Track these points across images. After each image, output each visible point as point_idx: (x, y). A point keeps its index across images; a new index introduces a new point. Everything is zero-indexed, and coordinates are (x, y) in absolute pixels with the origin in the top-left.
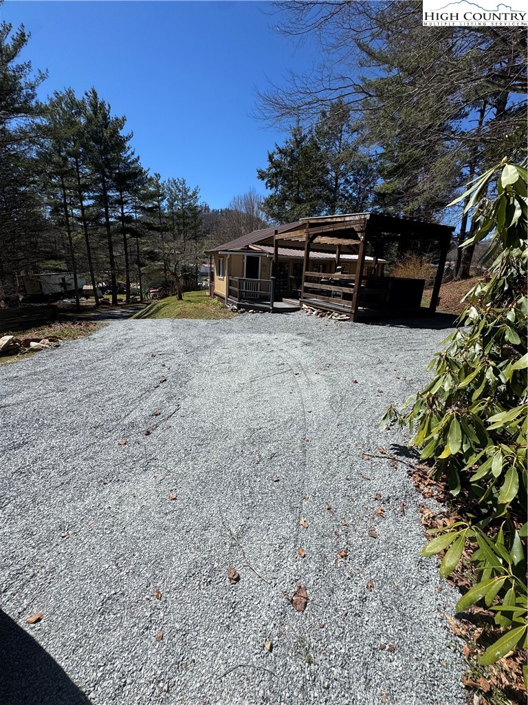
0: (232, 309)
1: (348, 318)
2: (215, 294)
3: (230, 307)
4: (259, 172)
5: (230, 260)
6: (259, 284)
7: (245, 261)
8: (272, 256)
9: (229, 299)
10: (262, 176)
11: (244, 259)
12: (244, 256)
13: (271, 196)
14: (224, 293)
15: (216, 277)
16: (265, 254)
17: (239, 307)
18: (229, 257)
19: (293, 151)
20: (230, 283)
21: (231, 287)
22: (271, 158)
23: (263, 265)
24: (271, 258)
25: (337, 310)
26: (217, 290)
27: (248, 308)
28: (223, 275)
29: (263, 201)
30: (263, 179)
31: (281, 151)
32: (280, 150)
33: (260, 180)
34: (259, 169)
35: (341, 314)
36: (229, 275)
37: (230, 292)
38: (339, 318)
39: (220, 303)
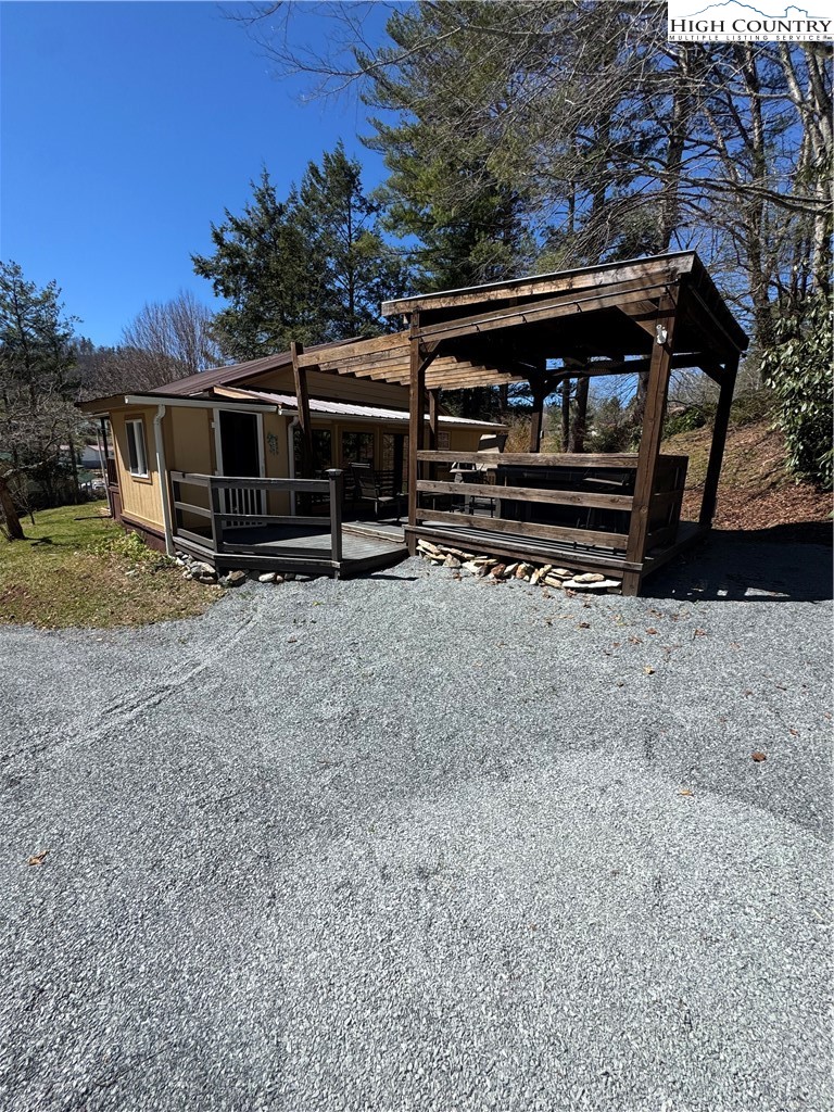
0: (196, 575)
1: (609, 583)
2: (129, 524)
3: (187, 567)
4: (197, 261)
5: (166, 423)
6: (263, 493)
7: (216, 425)
8: (293, 412)
9: (175, 539)
10: (204, 269)
11: (211, 419)
12: (210, 410)
13: (228, 313)
14: (158, 520)
15: (125, 475)
16: (274, 408)
17: (223, 567)
18: (162, 413)
19: (262, 231)
20: (175, 492)
21: (178, 504)
22: (218, 239)
23: (269, 437)
24: (290, 419)
25: (559, 561)
26: (130, 511)
27: (253, 570)
28: (149, 467)
29: (211, 320)
30: (207, 276)
31: (239, 227)
32: (235, 223)
33: (201, 277)
34: (196, 256)
35: (581, 573)
36: (170, 467)
37: (179, 520)
38: (571, 584)
39: (150, 553)
